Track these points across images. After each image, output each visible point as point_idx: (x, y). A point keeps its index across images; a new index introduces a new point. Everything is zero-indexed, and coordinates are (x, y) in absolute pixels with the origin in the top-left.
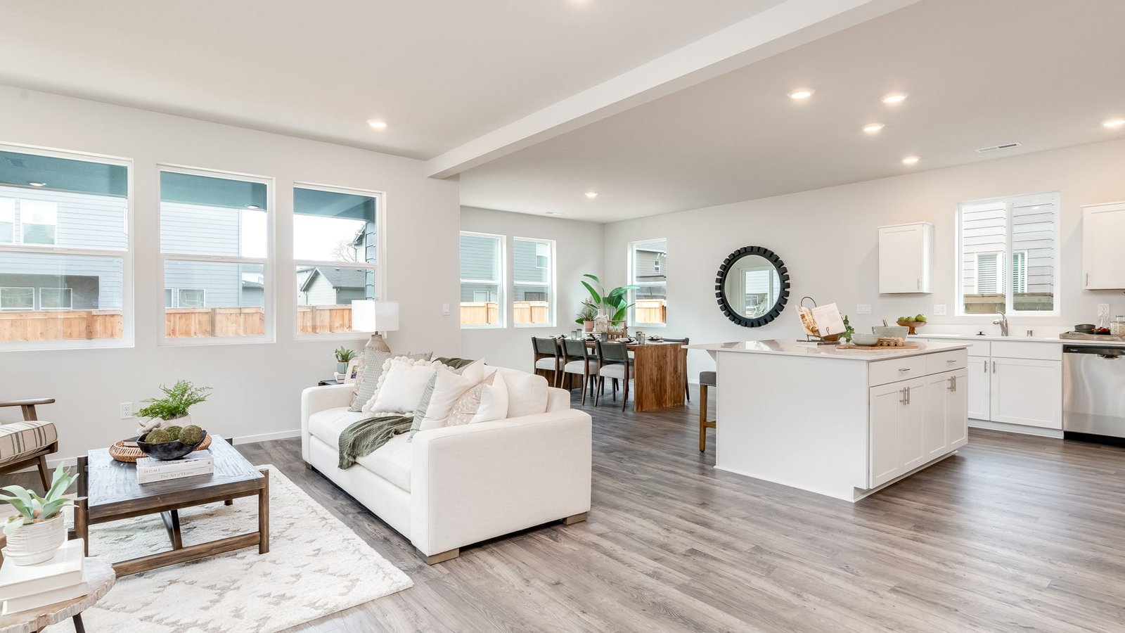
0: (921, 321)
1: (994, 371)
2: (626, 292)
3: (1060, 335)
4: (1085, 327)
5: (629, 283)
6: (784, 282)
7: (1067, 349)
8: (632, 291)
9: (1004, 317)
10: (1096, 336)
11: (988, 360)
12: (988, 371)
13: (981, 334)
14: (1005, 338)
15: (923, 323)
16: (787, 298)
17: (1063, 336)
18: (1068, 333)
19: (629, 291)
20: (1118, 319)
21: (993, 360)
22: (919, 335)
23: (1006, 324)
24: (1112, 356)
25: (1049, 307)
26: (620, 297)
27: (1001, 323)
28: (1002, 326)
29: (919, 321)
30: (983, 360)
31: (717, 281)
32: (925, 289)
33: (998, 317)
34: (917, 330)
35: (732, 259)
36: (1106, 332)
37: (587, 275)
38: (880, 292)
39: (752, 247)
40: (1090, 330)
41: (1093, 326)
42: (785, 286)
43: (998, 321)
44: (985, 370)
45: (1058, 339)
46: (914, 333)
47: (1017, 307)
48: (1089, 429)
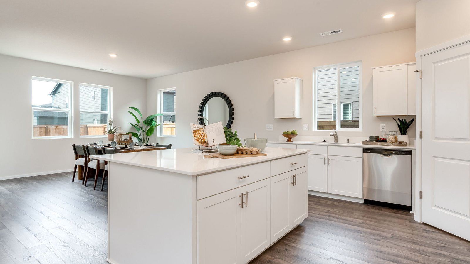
0: (294, 134)
1: (329, 163)
2: (156, 117)
3: (362, 142)
4: (374, 138)
5: (159, 112)
6: (231, 111)
7: (365, 150)
8: (161, 117)
9: (335, 131)
10: (379, 143)
11: (326, 157)
12: (326, 164)
13: (325, 141)
14: (336, 144)
15: (295, 135)
16: (233, 121)
17: (364, 143)
18: (366, 141)
19: (158, 116)
20: (390, 133)
21: (329, 157)
22: (294, 142)
23: (337, 135)
24: (388, 155)
25: (357, 126)
26: (152, 120)
27: (333, 135)
28: (334, 137)
29: (293, 134)
30: (323, 157)
31: (199, 111)
32: (297, 115)
33: (332, 132)
34: (293, 139)
35: (206, 99)
36: (384, 140)
37: (131, 108)
38: (275, 117)
39: (216, 92)
40: (376, 139)
41: (378, 137)
42: (232, 114)
43: (332, 134)
44: (325, 163)
45: (361, 144)
46: (291, 141)
47: (342, 126)
48: (375, 199)
